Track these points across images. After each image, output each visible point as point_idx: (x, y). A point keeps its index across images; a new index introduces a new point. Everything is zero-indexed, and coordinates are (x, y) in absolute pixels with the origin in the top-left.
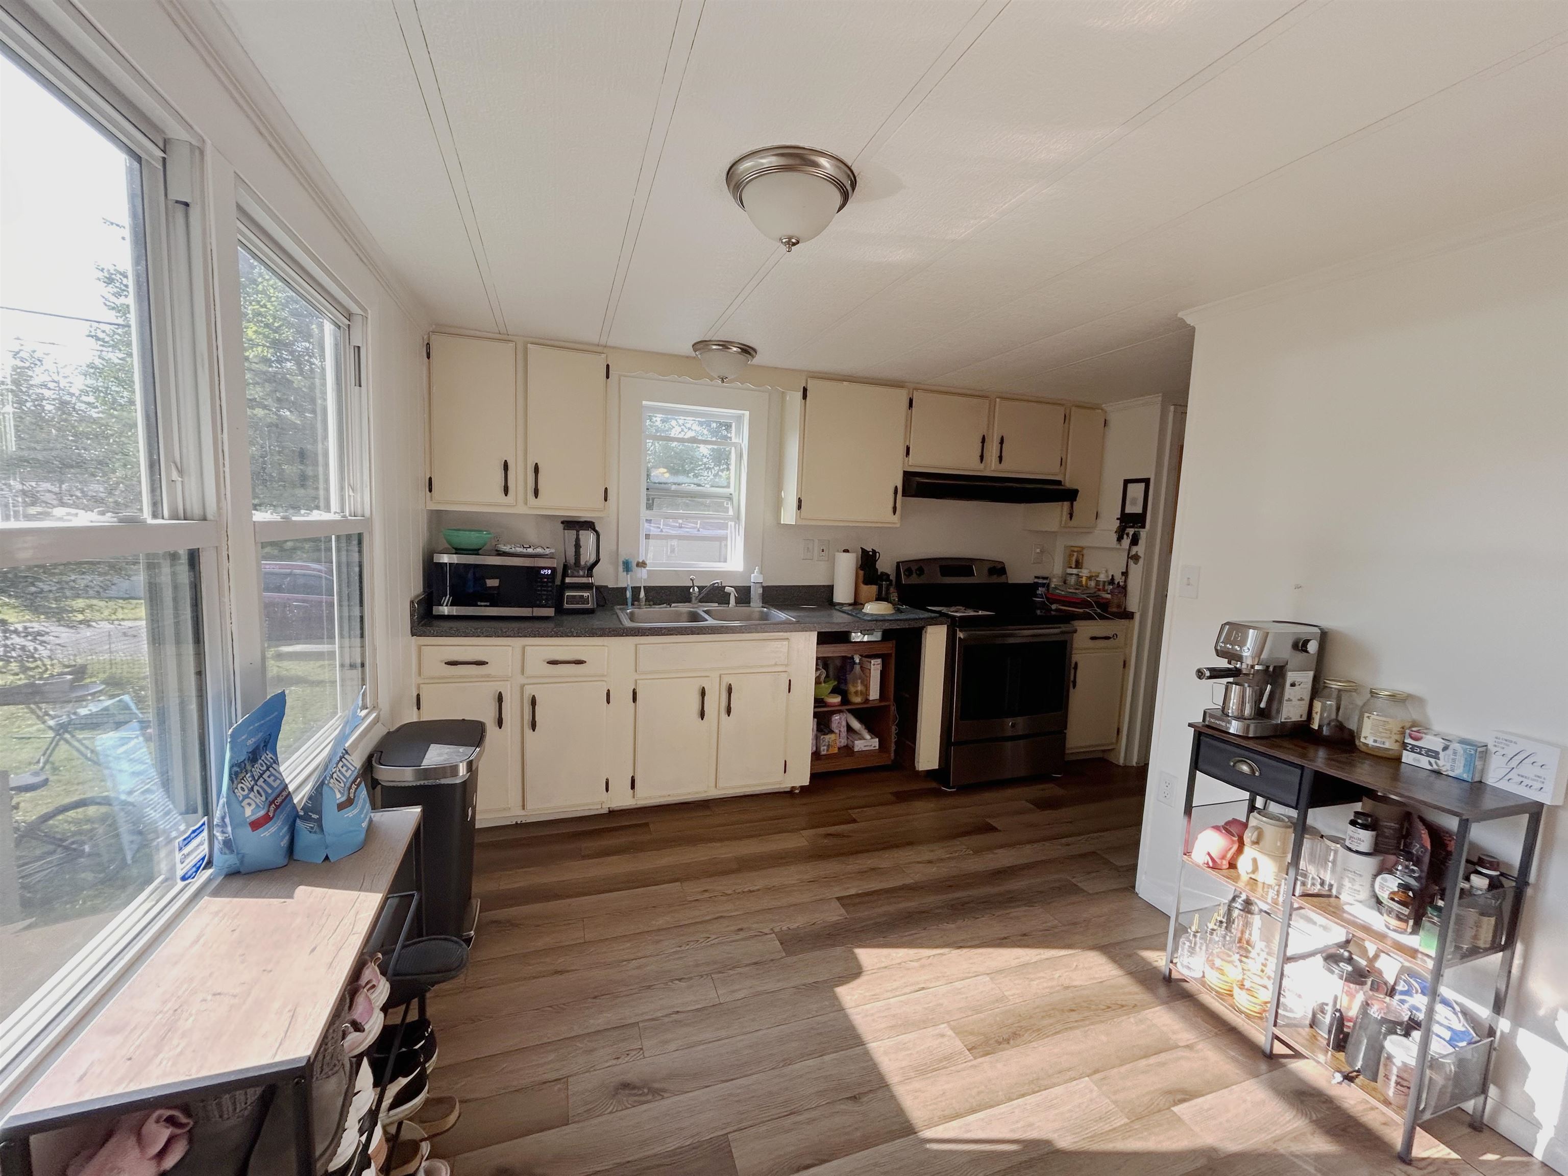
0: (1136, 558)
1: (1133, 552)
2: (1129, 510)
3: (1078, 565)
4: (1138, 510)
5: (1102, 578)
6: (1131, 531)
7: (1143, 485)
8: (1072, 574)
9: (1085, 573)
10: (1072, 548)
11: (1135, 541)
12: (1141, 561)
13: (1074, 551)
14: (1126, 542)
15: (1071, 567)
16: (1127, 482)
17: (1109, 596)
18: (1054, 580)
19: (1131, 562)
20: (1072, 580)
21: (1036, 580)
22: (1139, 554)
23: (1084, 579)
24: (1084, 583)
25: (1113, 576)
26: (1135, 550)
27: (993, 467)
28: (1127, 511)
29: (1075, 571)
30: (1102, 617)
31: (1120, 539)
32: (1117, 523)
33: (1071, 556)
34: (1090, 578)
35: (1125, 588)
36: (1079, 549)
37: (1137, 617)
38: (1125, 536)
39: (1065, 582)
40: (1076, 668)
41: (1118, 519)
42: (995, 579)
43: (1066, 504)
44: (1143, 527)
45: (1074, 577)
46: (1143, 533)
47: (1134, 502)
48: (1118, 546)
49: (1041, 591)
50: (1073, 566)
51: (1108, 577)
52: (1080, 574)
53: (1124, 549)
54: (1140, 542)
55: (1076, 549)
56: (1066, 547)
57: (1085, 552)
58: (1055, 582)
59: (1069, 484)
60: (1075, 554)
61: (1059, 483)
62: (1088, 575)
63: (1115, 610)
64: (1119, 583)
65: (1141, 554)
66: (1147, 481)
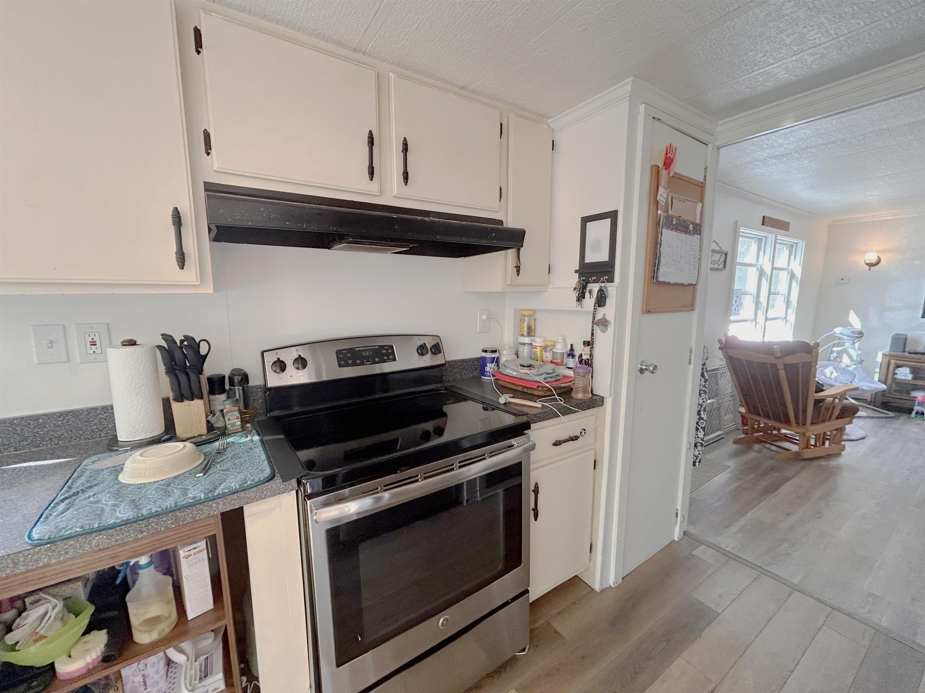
0: (604, 323)
1: (599, 316)
2: (589, 259)
3: (530, 332)
4: (603, 256)
5: (560, 348)
6: (595, 288)
7: (608, 221)
8: (524, 344)
9: (538, 342)
10: (524, 312)
11: (601, 301)
12: (611, 329)
13: (524, 316)
14: (589, 302)
15: (523, 335)
16: (585, 220)
17: (570, 373)
18: (505, 352)
19: (597, 329)
20: (525, 351)
21: (484, 354)
22: (607, 318)
23: (538, 350)
24: (539, 354)
25: (572, 345)
26: (601, 312)
27: (395, 192)
28: (588, 260)
29: (527, 340)
30: (566, 412)
31: (581, 297)
32: (574, 279)
33: (522, 321)
34: (545, 348)
35: (588, 363)
36: (531, 312)
37: (608, 403)
38: (587, 295)
39: (517, 355)
40: (536, 491)
41: (576, 271)
42: (427, 361)
43: (511, 253)
44: (611, 280)
45: (526, 347)
46: (612, 289)
47: (597, 247)
48: (579, 308)
49: (490, 367)
50: (525, 333)
51: (565, 347)
52: (534, 344)
53: (587, 312)
54: (608, 300)
55: (527, 313)
56: (516, 311)
57: (537, 316)
58: (505, 357)
59: (510, 223)
60: (526, 319)
61: (501, 222)
62: (543, 344)
63: (580, 396)
64: (581, 355)
65: (610, 317)
66: (613, 215)
